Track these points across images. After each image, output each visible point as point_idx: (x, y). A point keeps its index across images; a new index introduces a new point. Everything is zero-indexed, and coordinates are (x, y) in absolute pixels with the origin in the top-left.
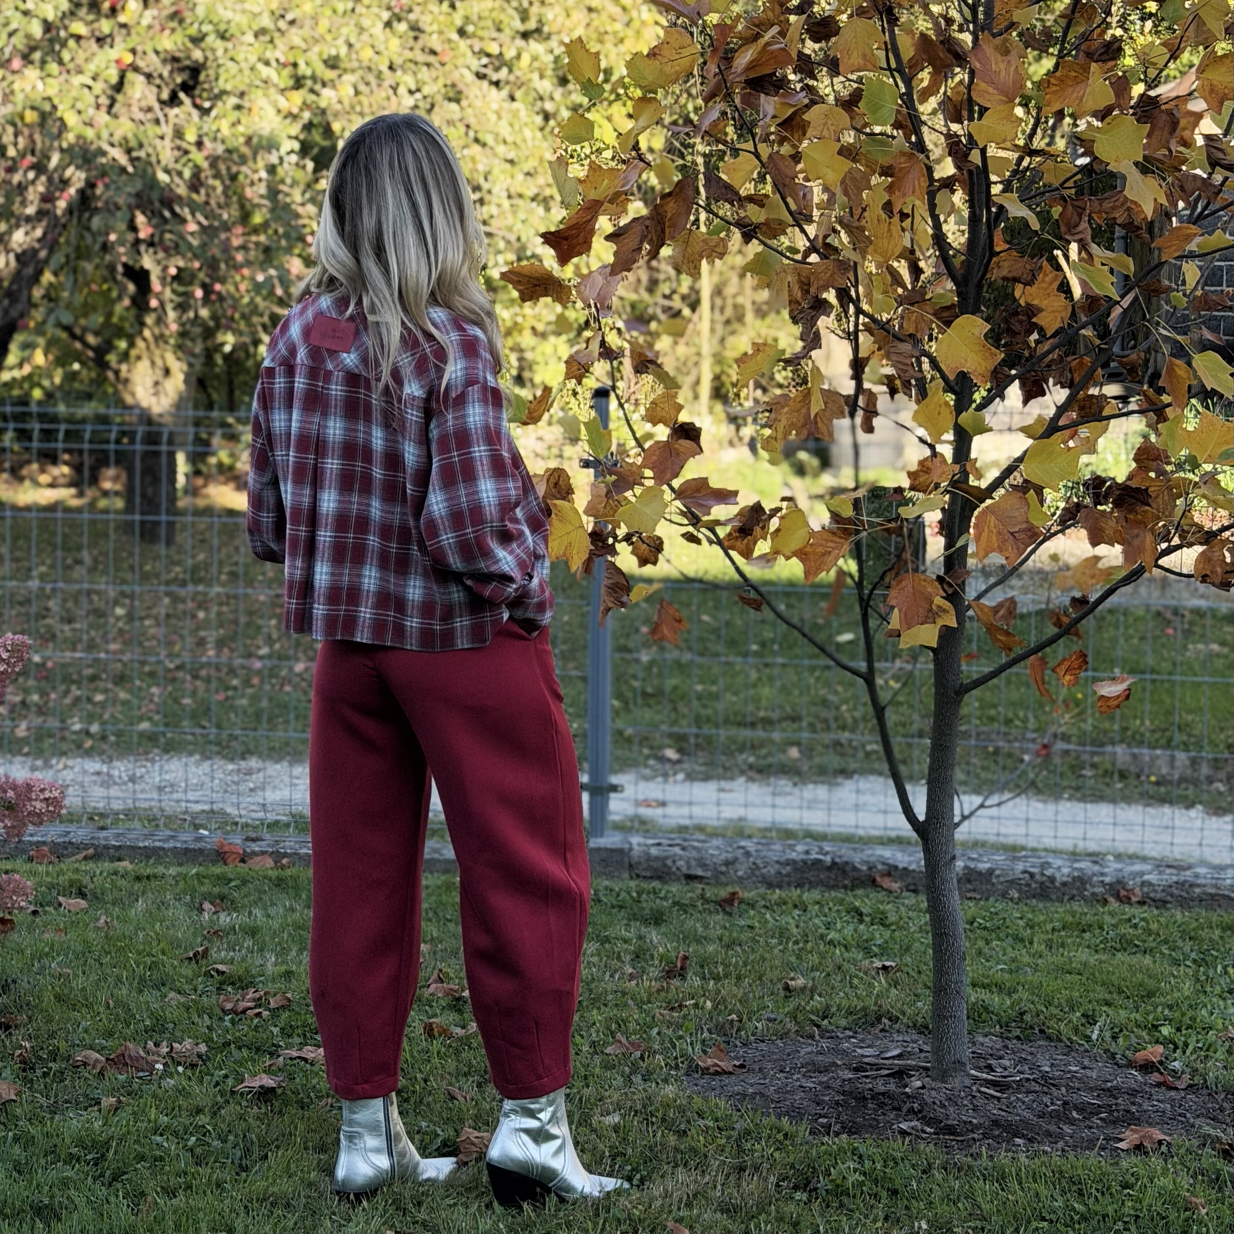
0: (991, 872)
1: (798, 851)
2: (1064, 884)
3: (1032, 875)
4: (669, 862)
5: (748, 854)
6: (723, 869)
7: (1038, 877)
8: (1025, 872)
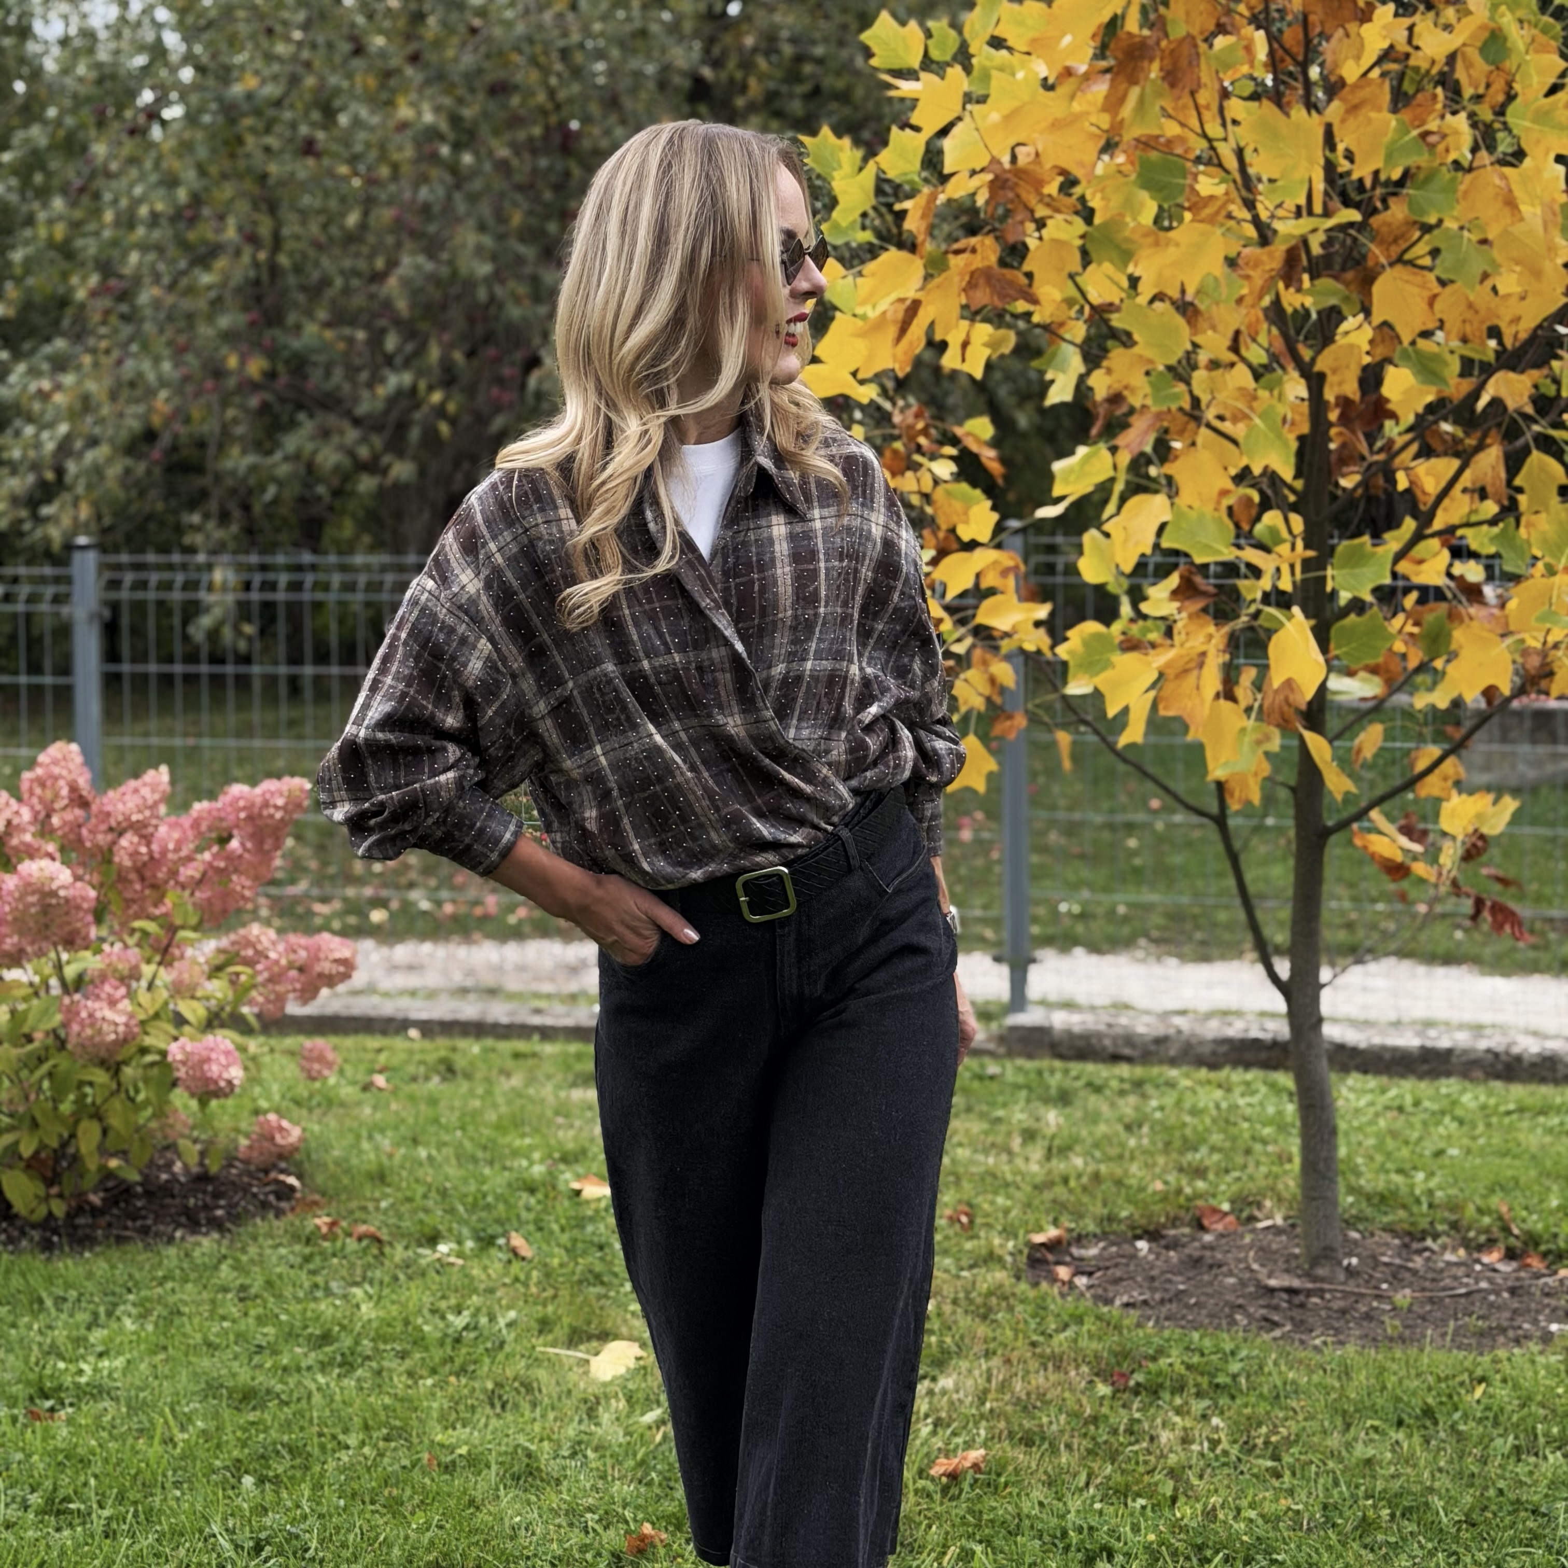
0: (1449, 1052)
1: (1235, 1030)
2: (1533, 1065)
3: (1496, 1055)
4: (1094, 1041)
5: (1179, 1032)
6: (1153, 1048)
7: (1504, 1058)
8: (1489, 1051)
